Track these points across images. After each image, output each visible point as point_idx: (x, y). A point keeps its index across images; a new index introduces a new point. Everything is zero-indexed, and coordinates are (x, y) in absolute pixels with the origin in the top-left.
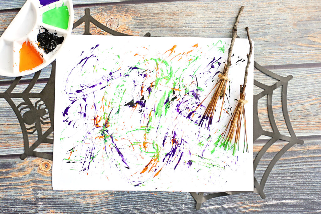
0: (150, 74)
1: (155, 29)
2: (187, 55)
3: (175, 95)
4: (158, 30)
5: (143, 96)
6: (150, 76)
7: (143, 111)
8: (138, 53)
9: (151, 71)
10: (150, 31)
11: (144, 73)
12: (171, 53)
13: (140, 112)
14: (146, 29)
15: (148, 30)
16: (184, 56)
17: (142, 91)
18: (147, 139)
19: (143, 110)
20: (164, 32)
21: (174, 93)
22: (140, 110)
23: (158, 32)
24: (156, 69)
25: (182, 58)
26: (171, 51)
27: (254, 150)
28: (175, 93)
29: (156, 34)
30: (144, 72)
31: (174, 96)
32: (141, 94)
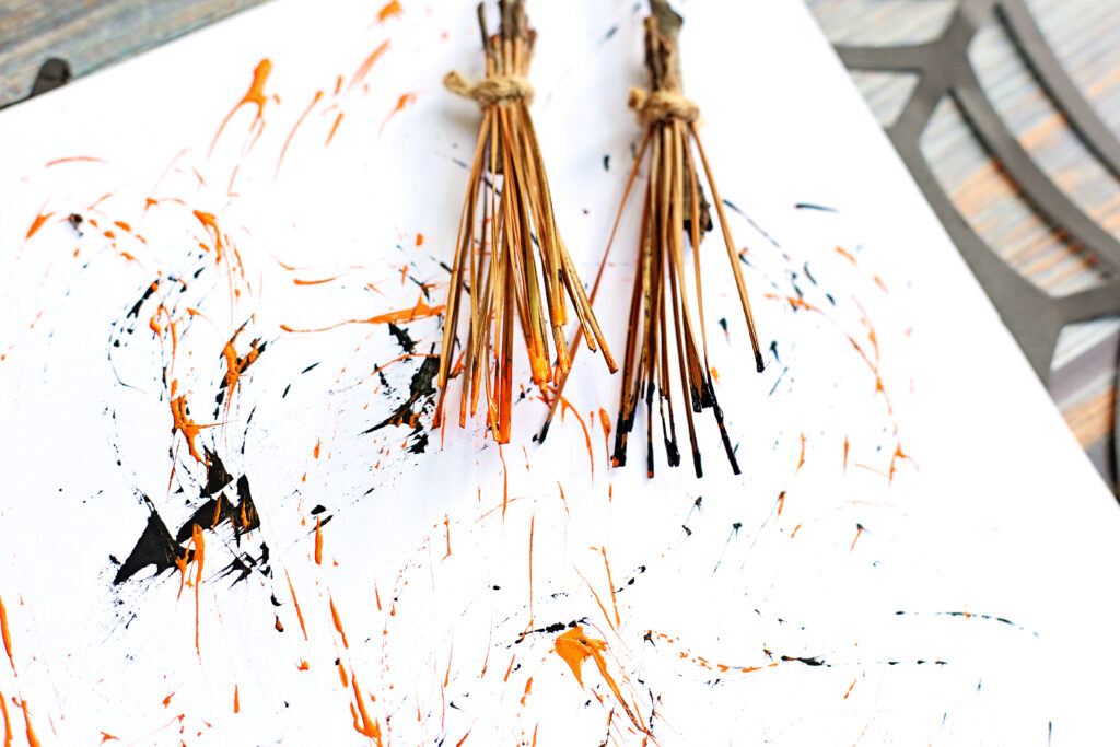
0: (188, 300)
1: (81, 23)
2: (366, 87)
3: (421, 350)
4: (101, 22)
5: (213, 456)
6: (192, 313)
7: (265, 557)
8: (44, 214)
9: (188, 278)
10: (54, 45)
11: (142, 310)
12: (259, 115)
13: (239, 573)
14: (23, 49)
15: (39, 48)
16: (350, 100)
17: (190, 433)
18: (383, 729)
19: (257, 554)
20: (146, 15)
21: (407, 344)
22: (237, 564)
23: (105, 33)
24: (213, 253)
25: (340, 117)
26: (252, 107)
27: (1080, 440)
28: (413, 335)
29: (97, 49)
30: (139, 304)
31: (418, 362)
32: (192, 451)
